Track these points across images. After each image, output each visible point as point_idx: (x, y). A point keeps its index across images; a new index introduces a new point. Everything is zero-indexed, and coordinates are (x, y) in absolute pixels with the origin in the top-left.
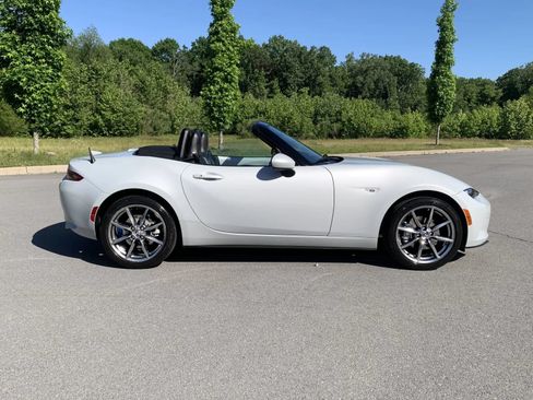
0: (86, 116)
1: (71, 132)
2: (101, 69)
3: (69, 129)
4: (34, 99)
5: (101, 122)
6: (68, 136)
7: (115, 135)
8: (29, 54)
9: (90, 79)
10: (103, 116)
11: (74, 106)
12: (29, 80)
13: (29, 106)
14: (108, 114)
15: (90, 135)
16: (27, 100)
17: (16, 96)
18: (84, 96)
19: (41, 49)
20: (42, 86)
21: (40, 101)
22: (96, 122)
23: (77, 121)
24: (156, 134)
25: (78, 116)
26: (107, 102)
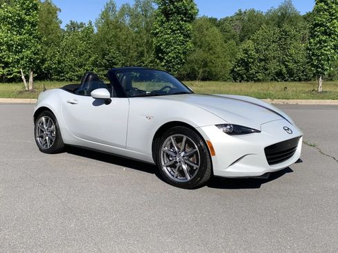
0: (274, 66)
1: (261, 78)
2: (290, 31)
3: (260, 76)
4: (170, 57)
5: (284, 70)
6: (259, 80)
7: (295, 81)
8: (170, 28)
9: (280, 39)
10: (286, 66)
11: (265, 60)
12: (167, 45)
13: (167, 61)
14: (291, 65)
15: (276, 80)
16: (166, 58)
17: (160, 55)
18: (273, 51)
19: (178, 24)
20: (175, 48)
21: (173, 58)
22: (281, 70)
23: (267, 70)
24: (331, 80)
25: (267, 66)
26: (291, 56)
